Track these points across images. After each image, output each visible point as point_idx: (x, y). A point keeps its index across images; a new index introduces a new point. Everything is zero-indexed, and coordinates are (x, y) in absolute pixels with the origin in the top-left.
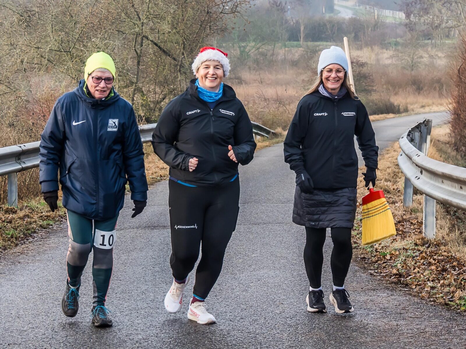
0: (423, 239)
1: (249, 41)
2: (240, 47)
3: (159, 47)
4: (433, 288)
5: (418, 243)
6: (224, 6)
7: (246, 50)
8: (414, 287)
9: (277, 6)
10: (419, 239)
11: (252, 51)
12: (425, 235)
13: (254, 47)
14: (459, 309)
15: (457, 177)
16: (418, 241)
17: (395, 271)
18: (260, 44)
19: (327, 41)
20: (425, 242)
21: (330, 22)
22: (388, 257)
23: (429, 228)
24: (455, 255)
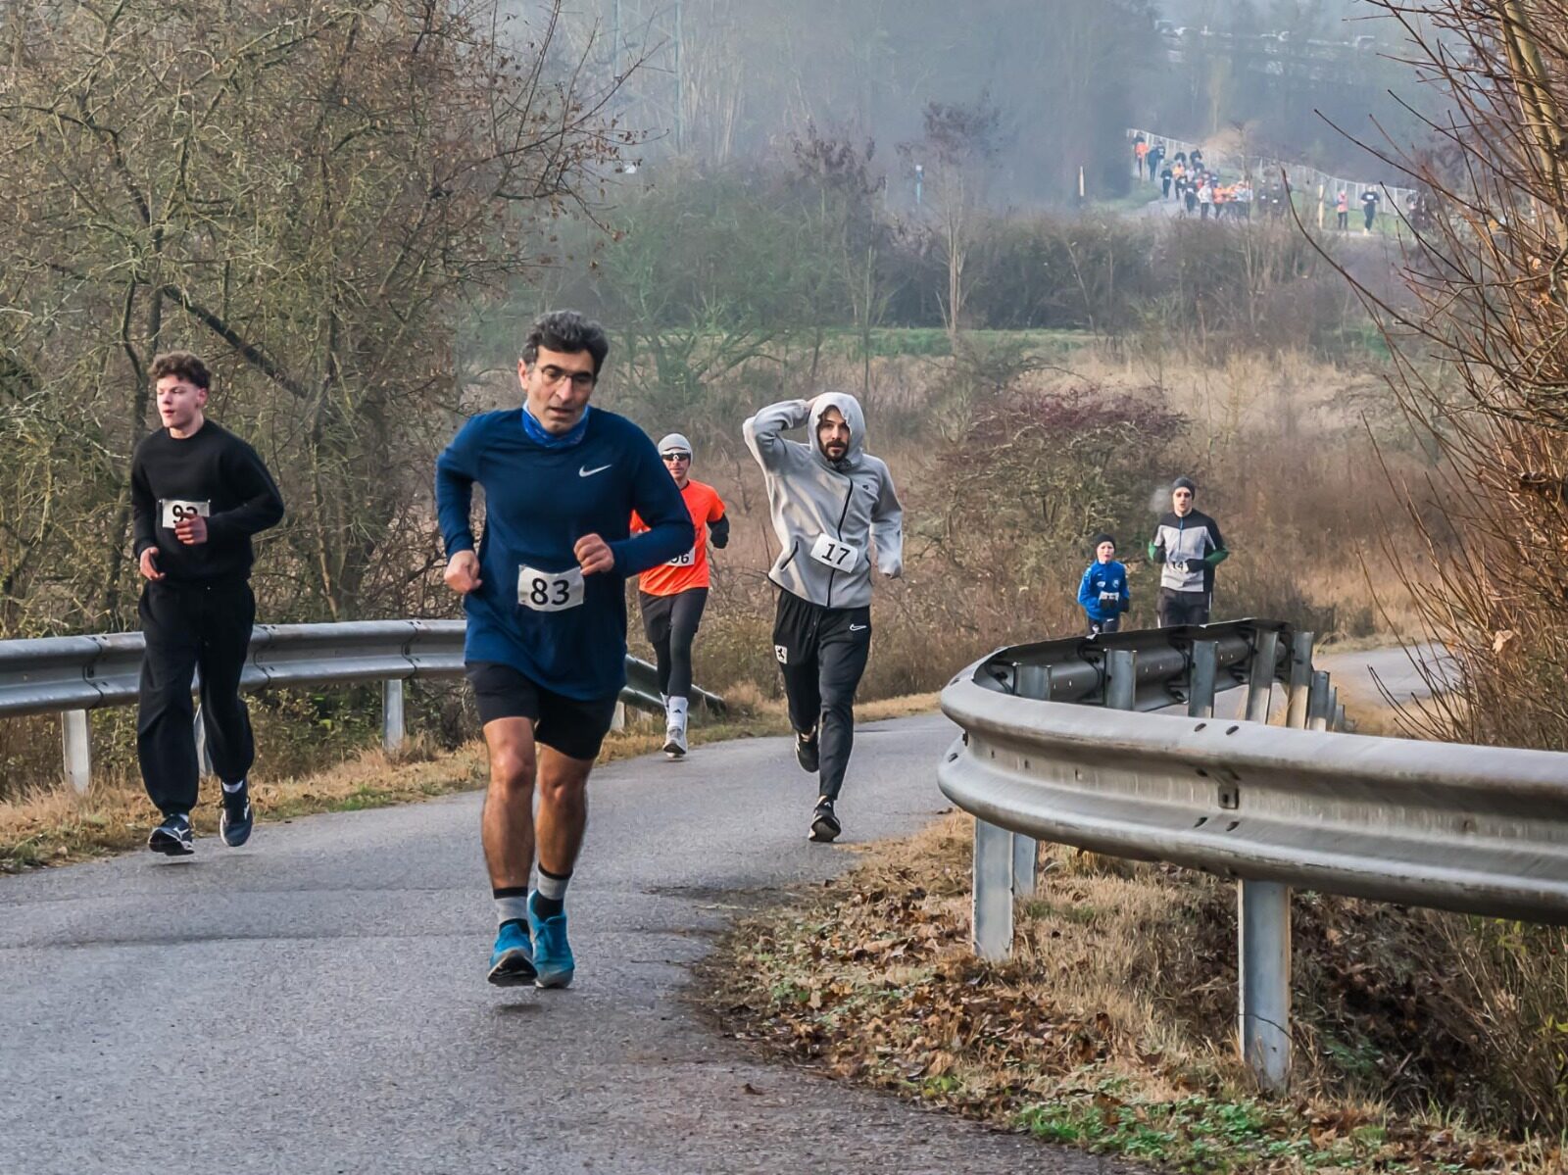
0: (966, 961)
1: (702, 325)
2: (658, 350)
3: (231, 337)
4: (883, 1056)
5: (947, 974)
6: (508, 167)
7: (690, 362)
8: (835, 1059)
9: (828, 162)
10: (952, 963)
11: (715, 369)
12: (978, 949)
13: (722, 350)
14: (919, 1094)
15: (1004, 727)
16: (946, 967)
17: (803, 1029)
18: (750, 339)
19: (1072, 327)
20: (973, 973)
21: (1085, 238)
22: (815, 1002)
23: (989, 928)
24: (1040, 998)
